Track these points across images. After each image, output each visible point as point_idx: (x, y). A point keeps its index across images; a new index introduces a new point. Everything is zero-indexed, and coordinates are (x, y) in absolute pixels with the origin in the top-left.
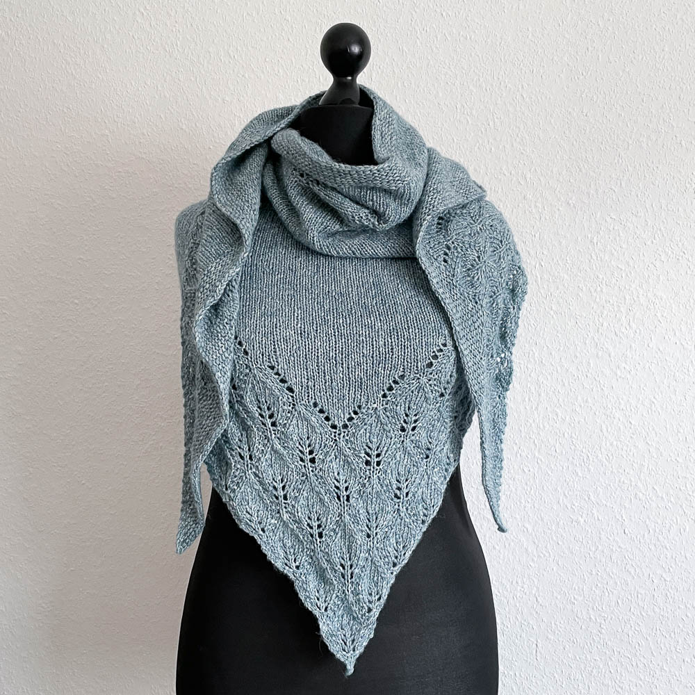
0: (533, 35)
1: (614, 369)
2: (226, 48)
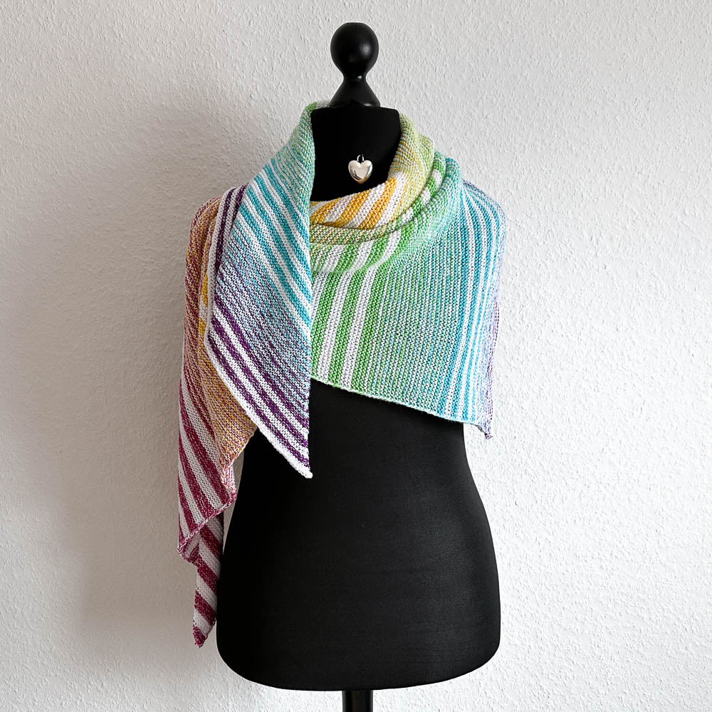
0: (435, 32)
1: (509, 361)
2: (110, 25)
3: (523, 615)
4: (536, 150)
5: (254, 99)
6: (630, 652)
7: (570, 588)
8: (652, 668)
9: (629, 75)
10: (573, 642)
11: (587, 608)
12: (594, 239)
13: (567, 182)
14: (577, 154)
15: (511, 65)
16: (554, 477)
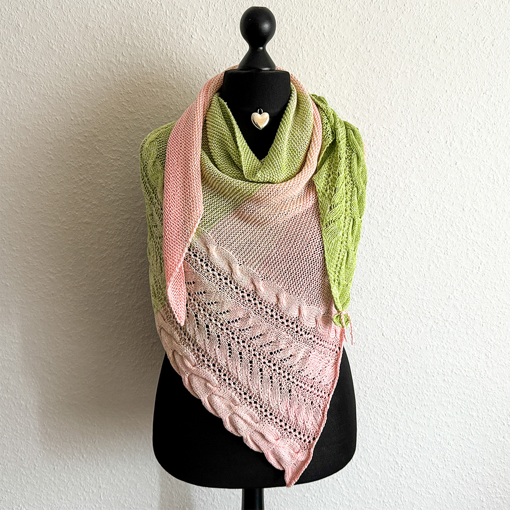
3: (386, 413)
4: (406, 76)
5: (194, 39)
6: (463, 439)
7: (421, 394)
8: (478, 450)
9: (479, 19)
10: (421, 432)
11: (432, 408)
12: (448, 142)
13: (429, 100)
14: (437, 79)
15: (390, 12)
16: (412, 316)
